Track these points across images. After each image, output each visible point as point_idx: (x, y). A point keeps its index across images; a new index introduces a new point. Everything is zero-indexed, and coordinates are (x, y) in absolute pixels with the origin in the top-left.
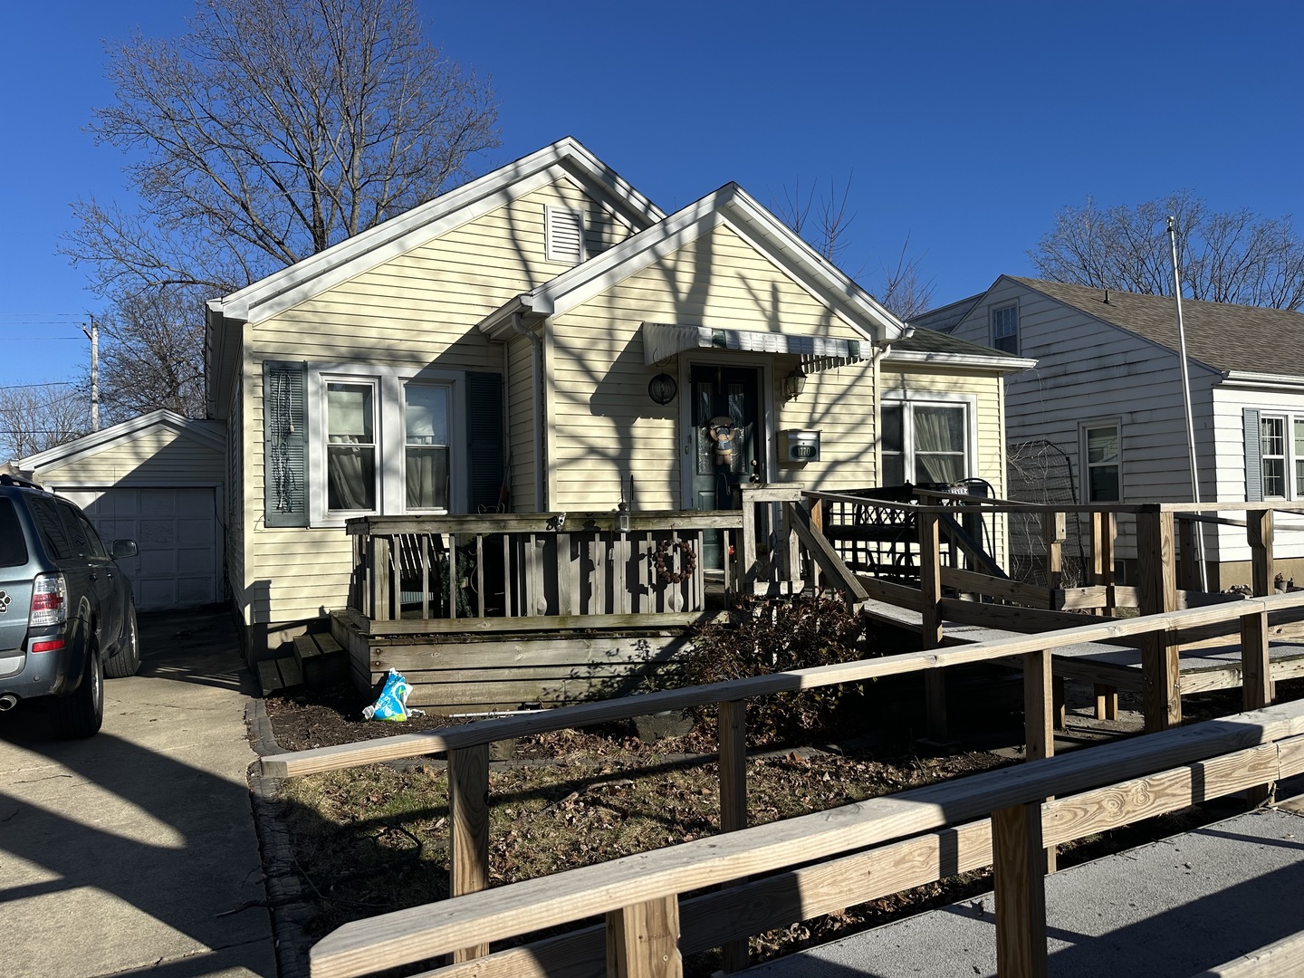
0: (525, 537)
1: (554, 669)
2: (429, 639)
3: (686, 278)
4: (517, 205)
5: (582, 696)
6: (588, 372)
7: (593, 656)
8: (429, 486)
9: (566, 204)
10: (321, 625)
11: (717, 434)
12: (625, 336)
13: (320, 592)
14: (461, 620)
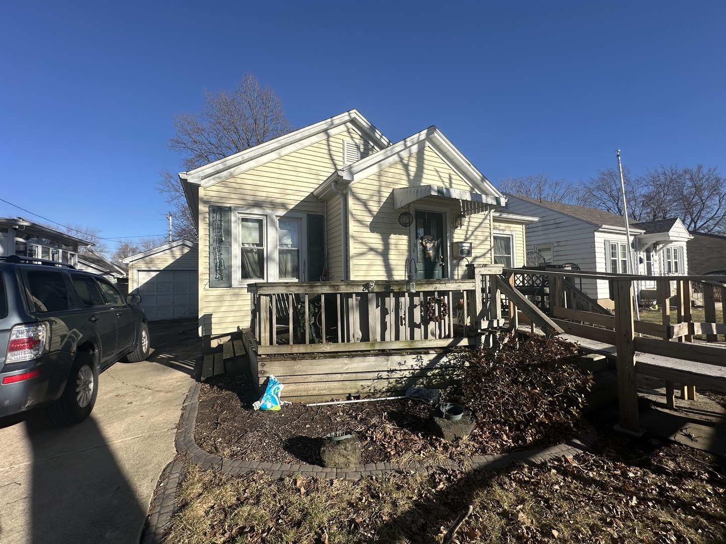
0: (349, 295)
1: (367, 374)
2: (294, 357)
3: (413, 169)
4: (331, 139)
5: (384, 390)
6: (370, 211)
7: (390, 366)
8: (289, 267)
9: (353, 140)
10: (237, 336)
11: (426, 243)
12: (386, 195)
13: (237, 319)
14: (313, 345)
